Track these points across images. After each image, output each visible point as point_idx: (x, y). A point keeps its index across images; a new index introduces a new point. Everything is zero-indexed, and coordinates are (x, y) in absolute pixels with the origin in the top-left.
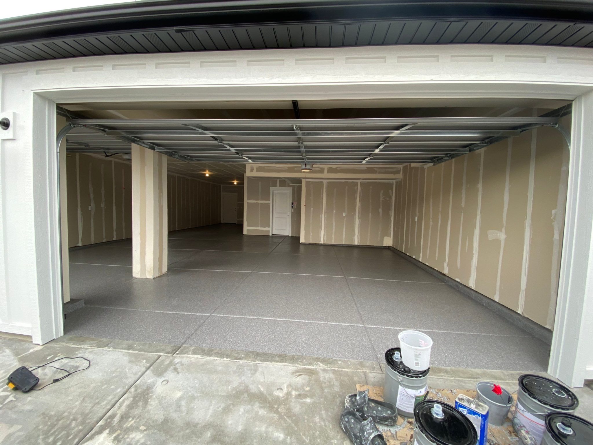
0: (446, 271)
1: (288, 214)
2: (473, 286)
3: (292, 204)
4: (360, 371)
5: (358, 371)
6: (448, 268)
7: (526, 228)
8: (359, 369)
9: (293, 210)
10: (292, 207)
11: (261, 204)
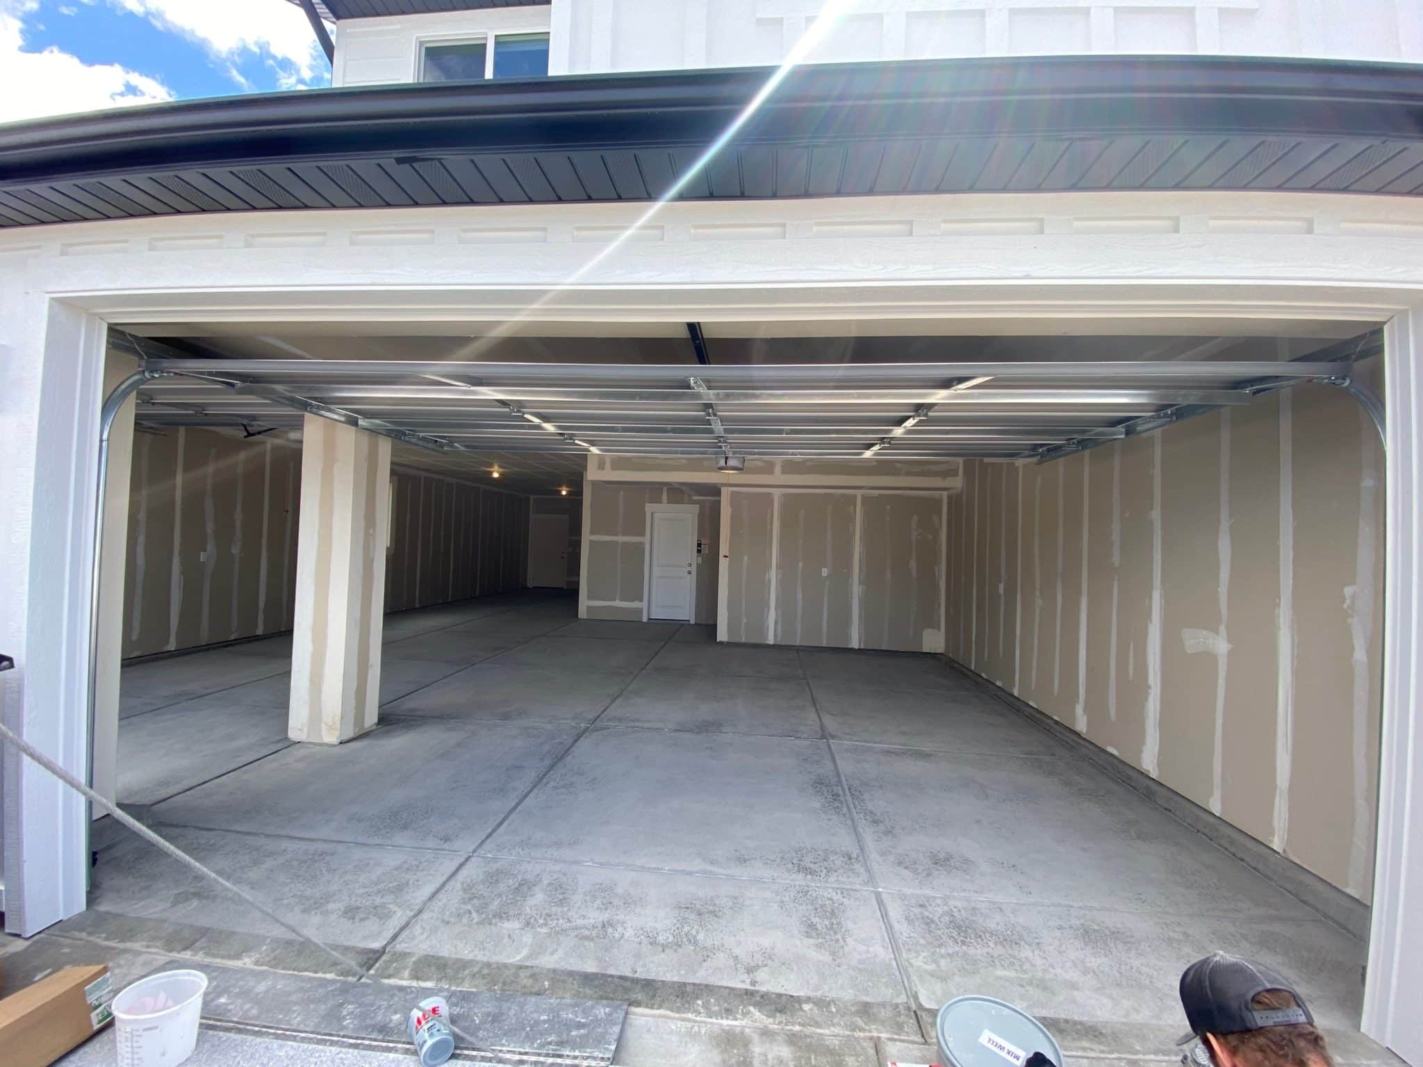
0: (1081, 725)
1: (689, 569)
2: (1154, 769)
3: (699, 545)
4: (862, 1034)
5: (858, 1034)
6: (1085, 718)
7: (1279, 629)
8: (862, 1030)
9: (700, 558)
10: (699, 551)
11: (624, 543)
